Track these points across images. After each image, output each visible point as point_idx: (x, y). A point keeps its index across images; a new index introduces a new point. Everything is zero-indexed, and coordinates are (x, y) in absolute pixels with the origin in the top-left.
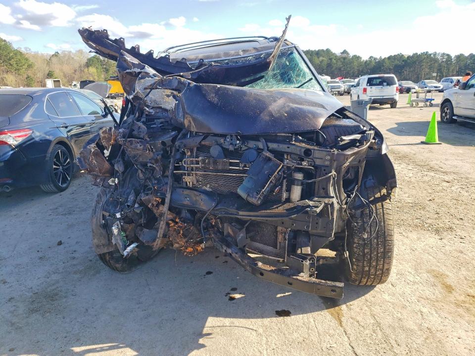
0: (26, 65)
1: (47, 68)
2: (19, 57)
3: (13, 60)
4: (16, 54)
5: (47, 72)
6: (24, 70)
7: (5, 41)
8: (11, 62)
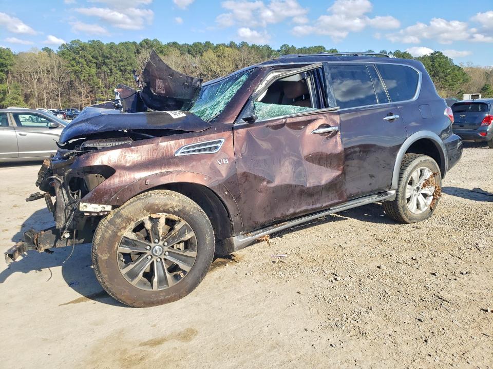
0: (462, 80)
1: (485, 81)
2: (456, 72)
3: (449, 76)
4: (453, 70)
5: (483, 85)
6: (459, 84)
7: (447, 57)
8: (447, 78)
